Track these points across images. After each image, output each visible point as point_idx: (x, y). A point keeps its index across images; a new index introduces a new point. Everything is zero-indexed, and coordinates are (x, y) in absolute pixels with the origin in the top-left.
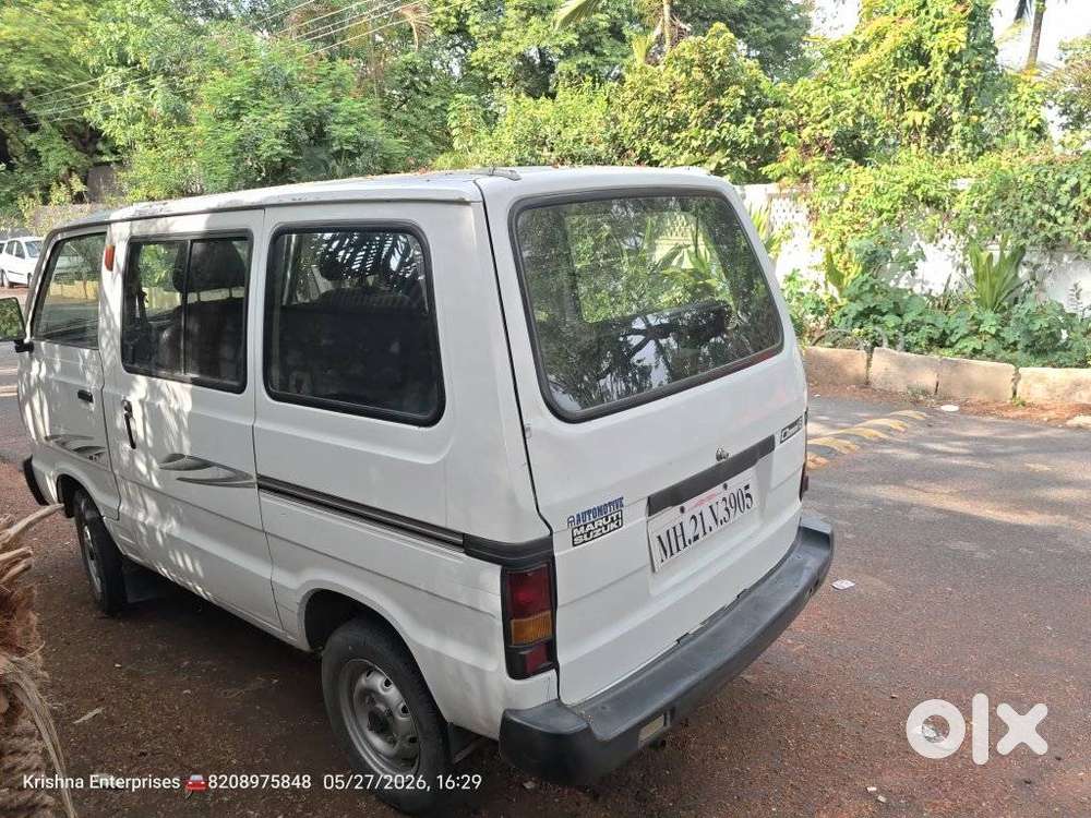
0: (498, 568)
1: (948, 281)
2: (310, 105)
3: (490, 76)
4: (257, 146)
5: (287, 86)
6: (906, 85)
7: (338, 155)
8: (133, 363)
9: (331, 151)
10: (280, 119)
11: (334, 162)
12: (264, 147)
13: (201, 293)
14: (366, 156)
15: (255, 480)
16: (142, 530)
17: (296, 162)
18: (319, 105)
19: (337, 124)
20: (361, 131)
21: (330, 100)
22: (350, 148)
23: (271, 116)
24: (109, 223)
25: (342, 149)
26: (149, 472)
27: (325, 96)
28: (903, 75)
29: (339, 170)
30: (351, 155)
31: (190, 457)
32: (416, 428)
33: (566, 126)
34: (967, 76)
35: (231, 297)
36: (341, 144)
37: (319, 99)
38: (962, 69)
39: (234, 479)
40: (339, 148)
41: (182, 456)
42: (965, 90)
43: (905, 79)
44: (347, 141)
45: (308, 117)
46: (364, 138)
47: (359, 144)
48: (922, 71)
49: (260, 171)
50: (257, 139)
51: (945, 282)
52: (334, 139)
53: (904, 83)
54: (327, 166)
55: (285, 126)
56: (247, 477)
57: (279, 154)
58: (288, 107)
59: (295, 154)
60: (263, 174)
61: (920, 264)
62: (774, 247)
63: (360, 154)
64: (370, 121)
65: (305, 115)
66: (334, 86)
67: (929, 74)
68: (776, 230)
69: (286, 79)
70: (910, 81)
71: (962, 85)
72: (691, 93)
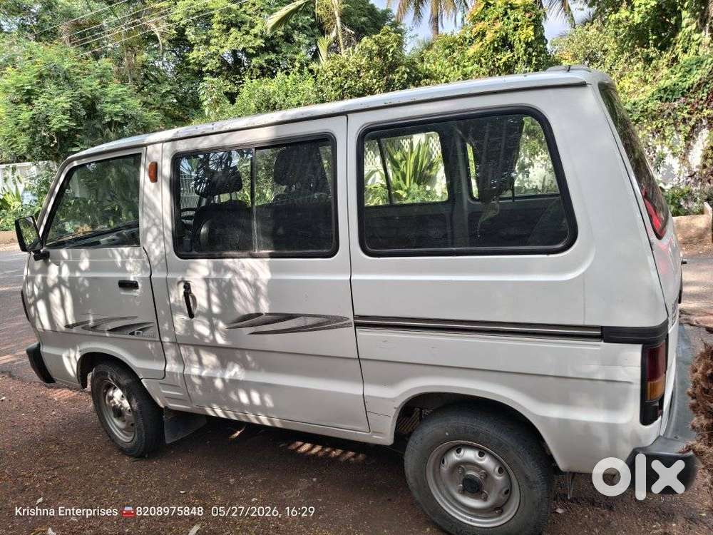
0: (639, 347)
1: (544, 180)
2: (85, 90)
3: (204, 69)
4: (48, 122)
5: (66, 78)
6: (501, 63)
7: (109, 124)
8: (191, 251)
9: (103, 122)
10: (63, 100)
11: (108, 130)
12: (54, 121)
13: (221, 196)
14: (131, 125)
15: (352, 320)
16: (197, 381)
17: (78, 132)
18: (91, 91)
19: (107, 102)
20: (125, 107)
21: (99, 87)
22: (119, 119)
23: (57, 99)
24: (145, 145)
25: (112, 120)
26: (212, 332)
27: (96, 83)
28: (499, 57)
29: (112, 135)
30: (120, 125)
31: (267, 314)
32: (545, 256)
33: (287, 96)
34: (536, 56)
35: (231, 200)
36: (111, 117)
37: (91, 86)
38: (533, 52)
39: (326, 323)
40: (109, 120)
41: (259, 314)
42: (536, 65)
43: (501, 59)
44: (116, 115)
45: (84, 99)
46: (128, 112)
47: (125, 116)
48: (509, 54)
49: (52, 139)
50: (47, 116)
51: (542, 181)
52: (105, 114)
53: (500, 62)
54: (102, 133)
55: (67, 106)
56: (342, 319)
57: (66, 126)
58: (69, 92)
59: (78, 125)
60: (55, 141)
61: (531, 170)
62: (435, 168)
63: (126, 124)
64: (130, 101)
65: (82, 97)
66: (100, 77)
67: (514, 56)
68: (433, 157)
69: (65, 73)
70: (503, 61)
71: (534, 62)
72: (371, 72)
